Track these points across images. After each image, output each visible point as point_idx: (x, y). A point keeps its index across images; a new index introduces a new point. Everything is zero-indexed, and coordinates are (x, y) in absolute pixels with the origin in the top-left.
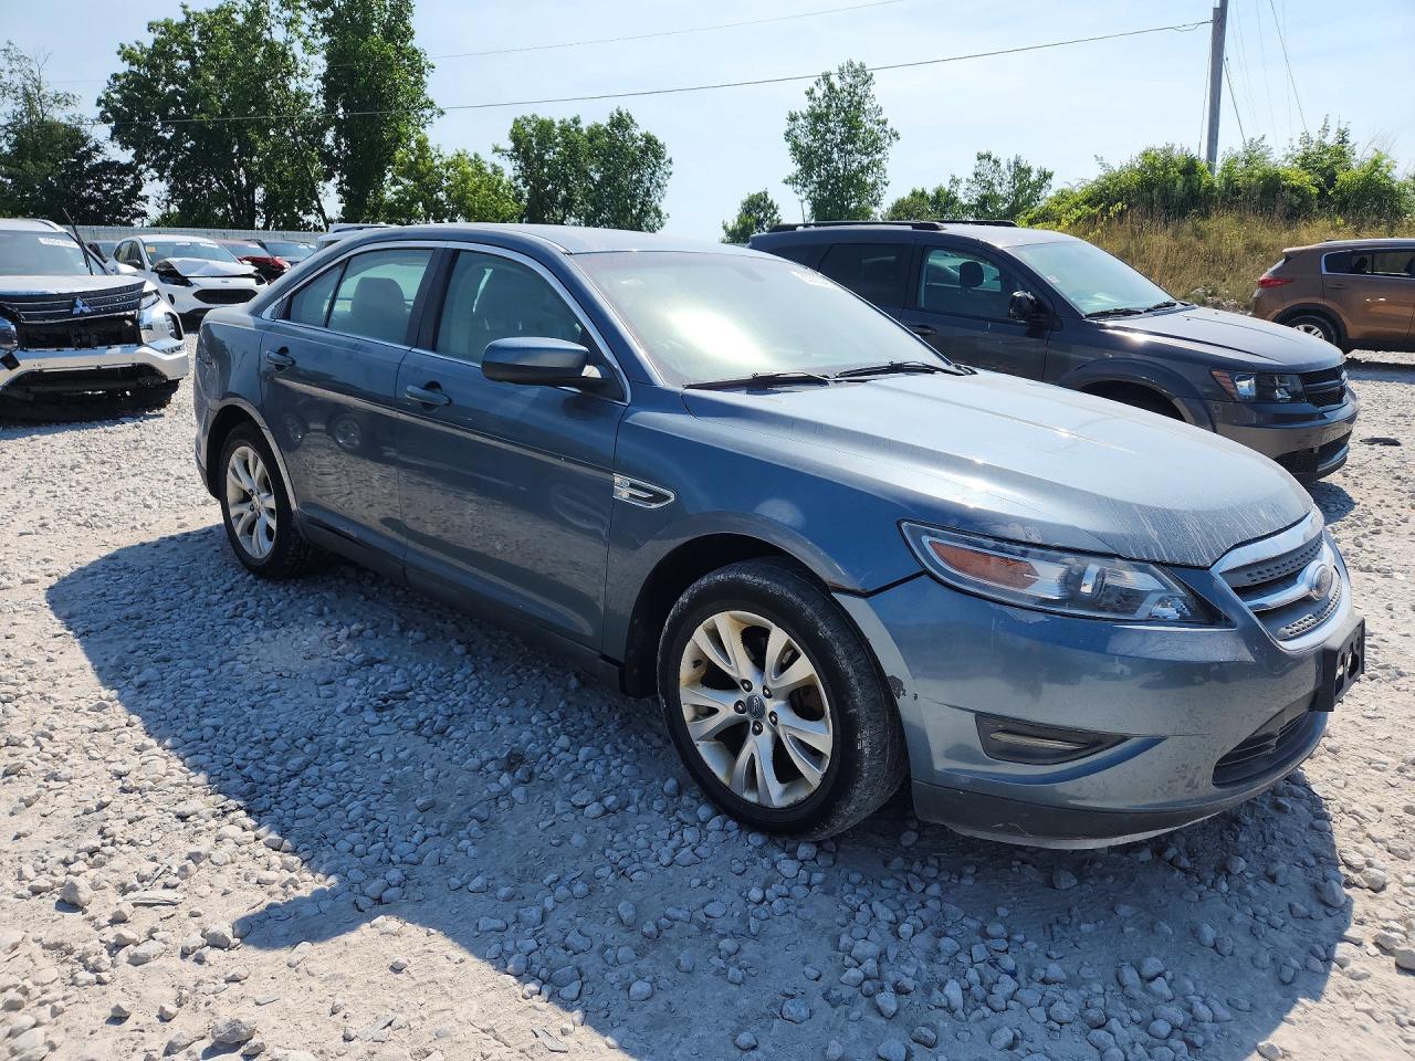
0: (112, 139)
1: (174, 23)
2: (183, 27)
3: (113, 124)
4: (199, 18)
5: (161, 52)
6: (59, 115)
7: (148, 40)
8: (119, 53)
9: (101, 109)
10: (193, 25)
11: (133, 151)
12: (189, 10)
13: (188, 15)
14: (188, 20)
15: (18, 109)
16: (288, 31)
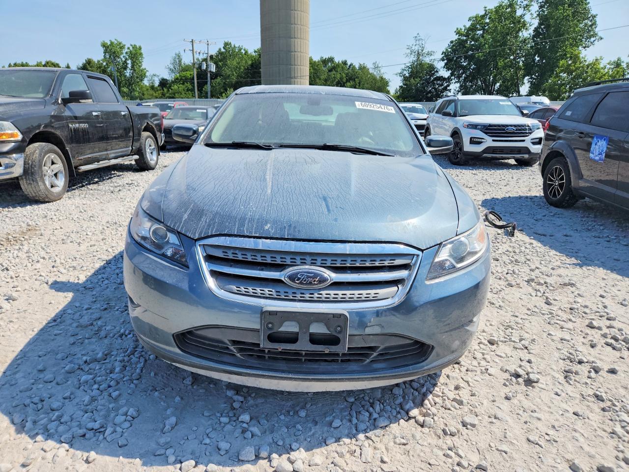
0: (444, 67)
1: (480, 15)
2: (483, 17)
3: (446, 61)
4: (491, 12)
5: (473, 29)
6: (427, 60)
7: (468, 24)
8: (455, 32)
9: (443, 56)
10: (487, 15)
11: (450, 72)
12: (487, 9)
13: (486, 11)
14: (485, 13)
15: (414, 59)
16: (524, 10)
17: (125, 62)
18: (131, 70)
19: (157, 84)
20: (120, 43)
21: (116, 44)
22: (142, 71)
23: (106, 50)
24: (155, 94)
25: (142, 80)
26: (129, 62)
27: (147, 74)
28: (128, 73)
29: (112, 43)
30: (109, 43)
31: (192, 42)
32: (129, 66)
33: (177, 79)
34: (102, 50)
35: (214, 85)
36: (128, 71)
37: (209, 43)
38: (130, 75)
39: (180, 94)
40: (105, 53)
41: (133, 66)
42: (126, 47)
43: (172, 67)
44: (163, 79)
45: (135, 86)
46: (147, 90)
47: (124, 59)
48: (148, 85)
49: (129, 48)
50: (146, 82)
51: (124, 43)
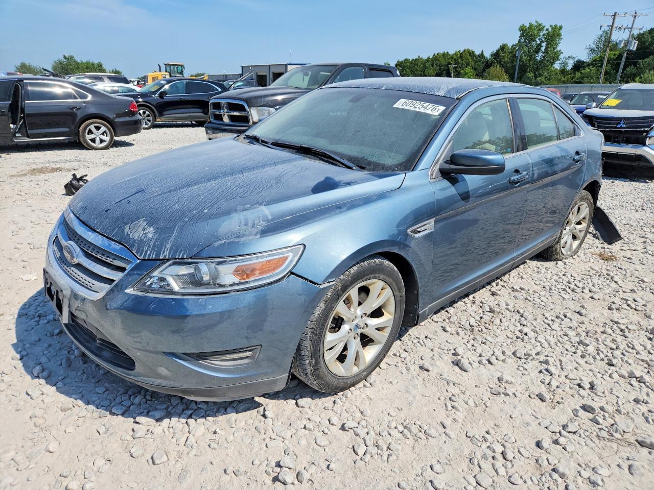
17: (540, 45)
18: (544, 53)
19: (570, 66)
20: (540, 25)
21: (536, 26)
22: (555, 53)
23: (523, 33)
24: (563, 79)
25: (553, 64)
26: (544, 45)
27: (561, 56)
28: (539, 57)
29: (531, 25)
30: (528, 26)
31: (614, 16)
32: (543, 49)
33: (595, 61)
34: (519, 34)
35: (642, 66)
36: (540, 54)
37: (638, 14)
38: (541, 59)
39: (590, 78)
40: (521, 37)
41: (546, 49)
42: (545, 29)
43: (594, 47)
44: (579, 62)
45: (542, 71)
46: (556, 74)
47: (539, 42)
48: (558, 69)
49: (547, 30)
50: (557, 66)
51: (544, 25)
